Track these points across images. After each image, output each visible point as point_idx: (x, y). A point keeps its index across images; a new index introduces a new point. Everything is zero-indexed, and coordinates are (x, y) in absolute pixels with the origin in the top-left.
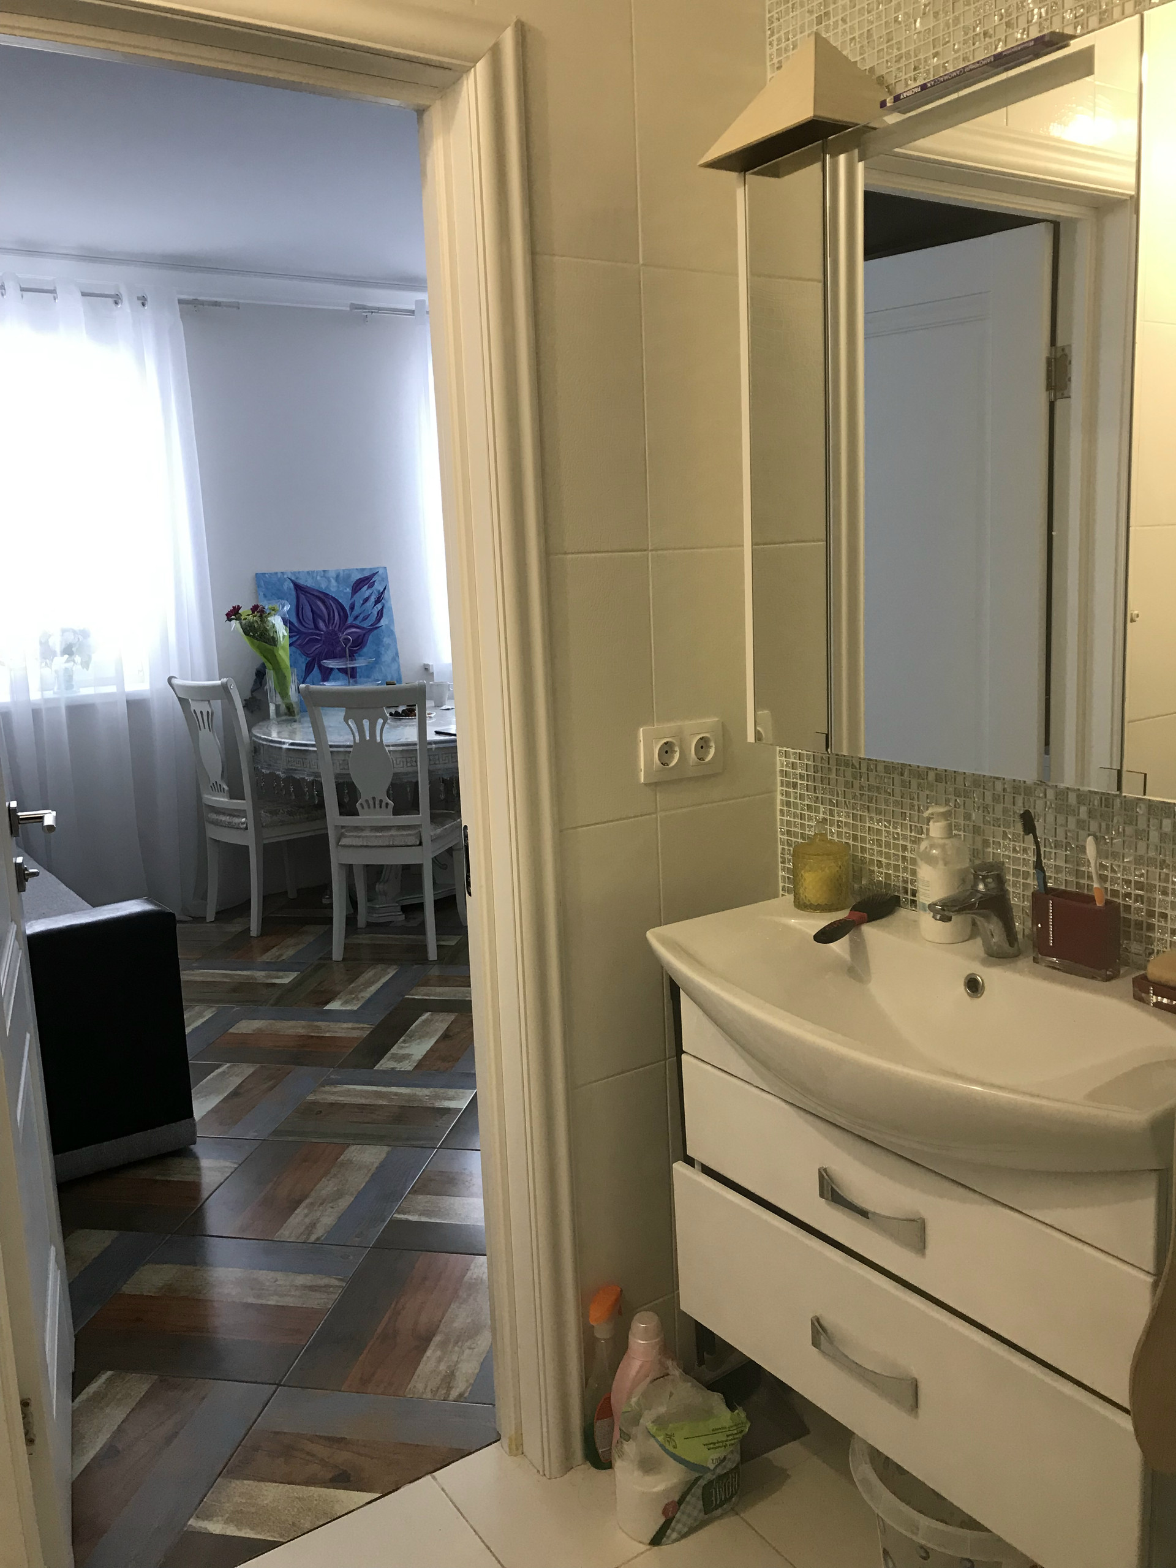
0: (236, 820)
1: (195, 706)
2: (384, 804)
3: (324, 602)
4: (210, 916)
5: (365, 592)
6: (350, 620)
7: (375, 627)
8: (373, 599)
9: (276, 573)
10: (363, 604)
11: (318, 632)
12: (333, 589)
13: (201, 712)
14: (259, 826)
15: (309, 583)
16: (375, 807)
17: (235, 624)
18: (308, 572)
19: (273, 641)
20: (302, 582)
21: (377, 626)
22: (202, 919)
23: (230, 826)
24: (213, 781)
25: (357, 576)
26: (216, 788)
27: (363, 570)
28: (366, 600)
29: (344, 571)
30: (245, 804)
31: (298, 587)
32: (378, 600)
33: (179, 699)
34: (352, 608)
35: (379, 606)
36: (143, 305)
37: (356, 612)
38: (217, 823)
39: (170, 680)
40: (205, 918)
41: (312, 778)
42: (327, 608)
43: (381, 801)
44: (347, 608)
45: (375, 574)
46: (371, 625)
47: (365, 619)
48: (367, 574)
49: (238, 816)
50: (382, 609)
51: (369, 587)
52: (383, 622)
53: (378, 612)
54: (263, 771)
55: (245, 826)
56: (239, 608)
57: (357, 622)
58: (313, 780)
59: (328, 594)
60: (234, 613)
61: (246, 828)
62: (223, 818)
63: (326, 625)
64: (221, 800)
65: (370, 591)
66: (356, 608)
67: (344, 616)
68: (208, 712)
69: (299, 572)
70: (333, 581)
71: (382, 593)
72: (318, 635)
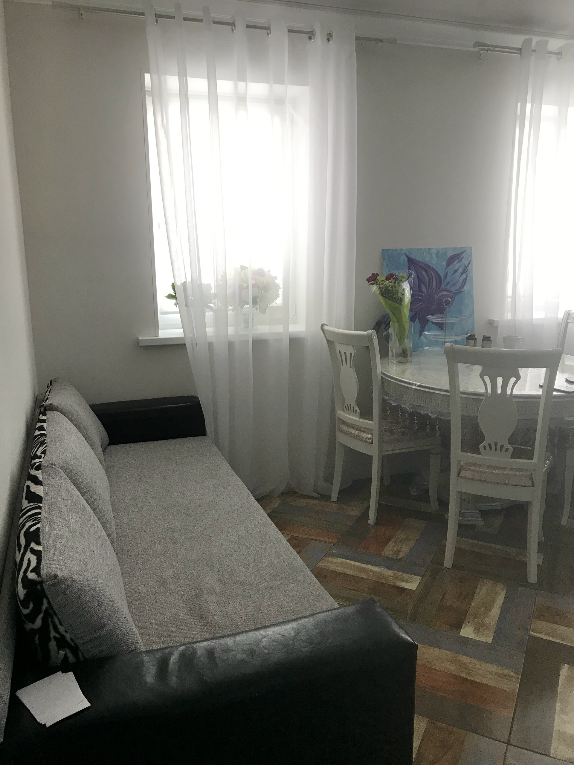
0: (365, 435)
1: (339, 347)
2: (504, 449)
3: (427, 272)
4: (335, 496)
5: (456, 265)
6: (443, 286)
7: (460, 291)
8: (461, 270)
9: (397, 249)
10: (453, 274)
11: (421, 294)
12: (432, 261)
13: (345, 353)
14: (382, 442)
15: (417, 257)
16: (496, 450)
17: (375, 288)
18: (418, 249)
19: (401, 301)
20: (413, 256)
21: (461, 290)
22: (326, 497)
23: (358, 438)
24: (348, 402)
25: (450, 254)
26: (349, 408)
27: (455, 249)
28: (456, 271)
29: (442, 249)
30: (372, 424)
31: (410, 260)
32: (464, 272)
33: (328, 341)
34: (446, 276)
35: (464, 276)
36: (328, 40)
37: (448, 280)
38: (347, 433)
39: (322, 326)
40: (330, 497)
41: (436, 416)
42: (428, 275)
43: (502, 446)
44: (442, 276)
45: (464, 252)
46: (458, 290)
47: (454, 285)
48: (458, 252)
49: (364, 432)
50: (466, 278)
51: (458, 262)
52: (465, 288)
53: (463, 280)
54: (391, 402)
55: (371, 441)
56: (377, 275)
57: (448, 287)
58: (436, 418)
59: (430, 266)
60: (373, 279)
61: (372, 443)
62: (353, 431)
63: (426, 288)
64: (353, 418)
65: (459, 264)
66: (448, 277)
67: (440, 282)
68: (351, 354)
69: (412, 249)
70: (434, 256)
71: (467, 266)
72: (421, 296)
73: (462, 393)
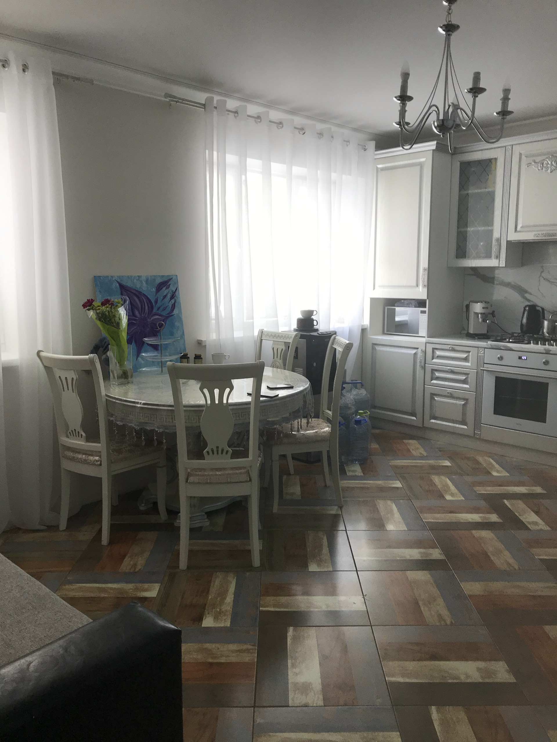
0: (91, 458)
1: (58, 373)
2: (225, 452)
3: (138, 297)
4: (63, 525)
5: (164, 291)
6: (155, 310)
7: (170, 315)
8: (169, 296)
9: (108, 277)
10: (163, 299)
11: (135, 318)
12: (144, 288)
13: (66, 378)
14: (110, 462)
15: (129, 284)
16: (218, 453)
17: (91, 313)
18: (128, 276)
19: (118, 325)
20: (124, 283)
22: (53, 528)
23: (85, 462)
24: (71, 428)
25: (159, 281)
26: (74, 434)
27: (163, 276)
28: (165, 297)
29: (151, 276)
30: (99, 446)
31: (122, 286)
32: (172, 297)
33: (45, 367)
34: (156, 302)
35: (173, 301)
36: (24, 71)
37: (158, 305)
38: (73, 459)
39: (38, 353)
40: (57, 527)
41: (161, 430)
42: (140, 301)
43: (222, 450)
44: (153, 302)
45: (170, 279)
46: (168, 314)
47: (164, 309)
48: (166, 279)
49: (92, 455)
50: (174, 303)
51: (166, 288)
52: (175, 312)
53: (172, 305)
54: (118, 423)
55: (99, 463)
56: (92, 301)
57: (159, 312)
58: (163, 432)
59: (141, 292)
60: (88, 304)
61: (101, 465)
62: (80, 456)
63: (139, 313)
64: (79, 443)
65: (167, 290)
66: (158, 302)
67: (151, 307)
68: (73, 378)
69: (122, 276)
70: (144, 283)
71: (175, 292)
72: (135, 320)
73: (185, 406)
